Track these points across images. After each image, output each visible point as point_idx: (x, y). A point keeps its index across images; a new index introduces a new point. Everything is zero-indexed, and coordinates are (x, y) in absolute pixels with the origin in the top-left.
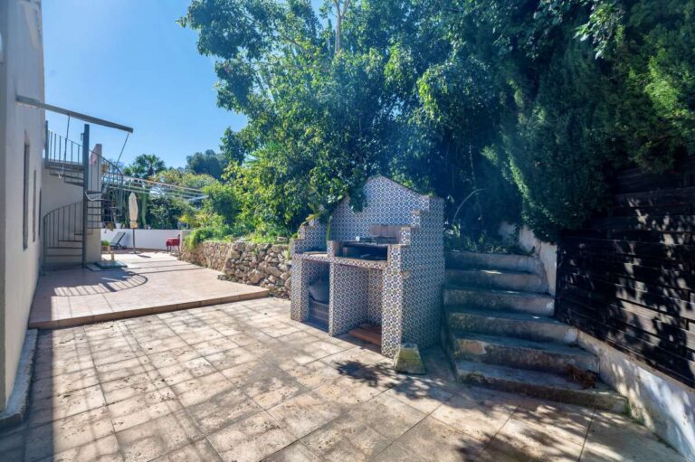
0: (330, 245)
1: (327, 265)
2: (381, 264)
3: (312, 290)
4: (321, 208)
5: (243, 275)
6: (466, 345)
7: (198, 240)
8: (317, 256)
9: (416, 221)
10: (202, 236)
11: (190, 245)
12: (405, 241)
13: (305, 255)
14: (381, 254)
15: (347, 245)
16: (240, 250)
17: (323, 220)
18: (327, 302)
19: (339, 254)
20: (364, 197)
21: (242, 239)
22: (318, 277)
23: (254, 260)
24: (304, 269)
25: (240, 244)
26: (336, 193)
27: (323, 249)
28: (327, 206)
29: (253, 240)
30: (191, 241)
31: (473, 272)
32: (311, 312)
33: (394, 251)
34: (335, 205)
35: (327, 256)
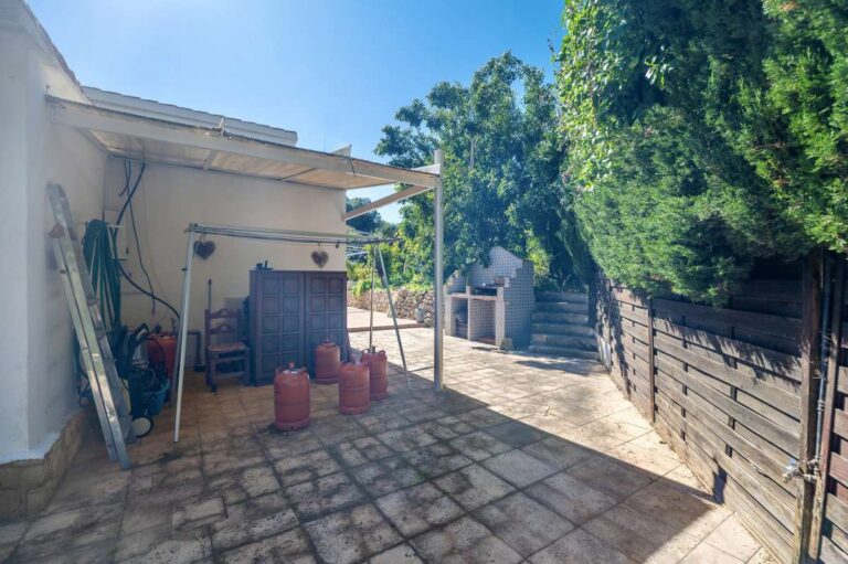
0: (468, 288)
1: (466, 300)
2: (494, 298)
3: (458, 316)
4: (463, 266)
5: (407, 313)
6: (537, 337)
7: (364, 289)
8: (460, 295)
9: (513, 275)
10: (368, 286)
11: (358, 293)
12: (507, 285)
13: (453, 295)
14: (494, 293)
15: (478, 288)
16: (404, 296)
17: (464, 274)
18: (466, 322)
19: (473, 293)
20: (489, 259)
21: (403, 288)
22: (461, 308)
23: (415, 302)
24: (453, 304)
25: (404, 292)
26: (472, 257)
27: (464, 292)
28: (467, 265)
29: (412, 288)
30: (358, 290)
31: (551, 304)
32: (457, 330)
33: (500, 290)
34: (471, 264)
35: (467, 295)
